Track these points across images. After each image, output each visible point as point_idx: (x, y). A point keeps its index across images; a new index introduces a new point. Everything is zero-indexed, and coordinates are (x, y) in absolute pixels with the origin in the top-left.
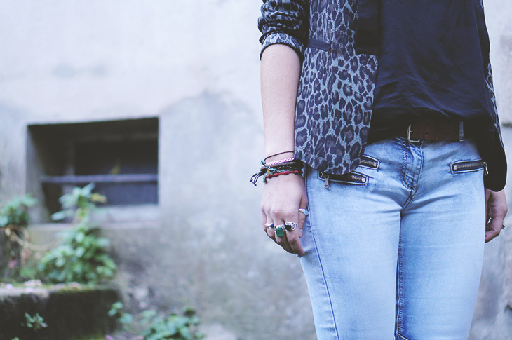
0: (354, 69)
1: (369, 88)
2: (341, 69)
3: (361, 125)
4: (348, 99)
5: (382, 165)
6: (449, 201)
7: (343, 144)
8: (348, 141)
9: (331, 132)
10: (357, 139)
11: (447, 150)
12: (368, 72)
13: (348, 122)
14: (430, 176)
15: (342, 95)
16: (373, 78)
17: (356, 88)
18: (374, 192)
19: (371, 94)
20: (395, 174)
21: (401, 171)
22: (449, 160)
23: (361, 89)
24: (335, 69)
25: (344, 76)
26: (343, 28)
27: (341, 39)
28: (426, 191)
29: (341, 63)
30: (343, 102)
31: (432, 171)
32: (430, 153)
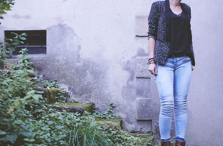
0: (166, 45)
1: (168, 49)
2: (163, 45)
3: (167, 56)
4: (164, 51)
5: (169, 62)
6: (183, 67)
7: (163, 59)
8: (164, 58)
9: (161, 56)
10: (166, 58)
11: (182, 58)
12: (168, 46)
13: (164, 55)
14: (179, 63)
15: (163, 50)
16: (169, 47)
17: (166, 49)
18: (167, 67)
19: (168, 50)
20: (171, 63)
21: (173, 62)
22: (183, 60)
23: (167, 49)
24: (162, 45)
25: (164, 46)
26: (164, 38)
27: (164, 40)
28: (178, 66)
29: (163, 44)
30: (163, 51)
31: (179, 62)
32: (178, 59)
